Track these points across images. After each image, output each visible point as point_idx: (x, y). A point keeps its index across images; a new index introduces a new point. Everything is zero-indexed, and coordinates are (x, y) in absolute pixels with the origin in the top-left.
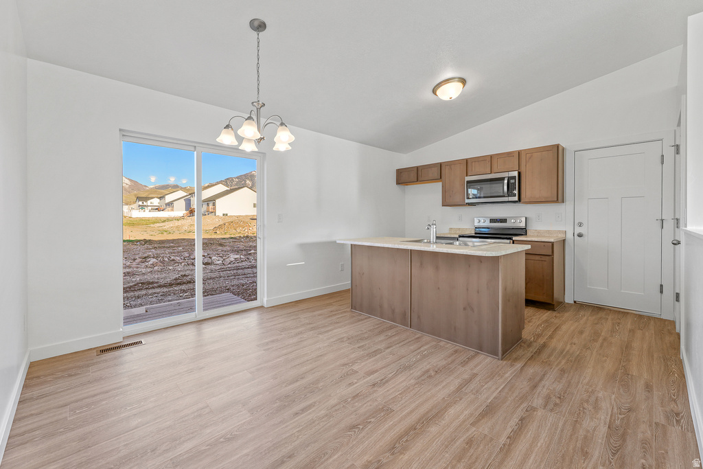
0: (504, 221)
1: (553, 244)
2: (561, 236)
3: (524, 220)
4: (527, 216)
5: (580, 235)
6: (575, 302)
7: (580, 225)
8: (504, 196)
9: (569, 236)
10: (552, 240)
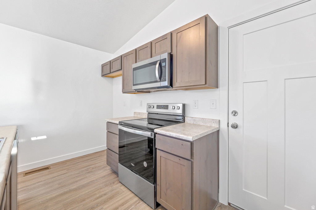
0: (166, 107)
1: (192, 143)
2: (215, 126)
3: (181, 106)
4: (184, 103)
5: (235, 127)
6: (229, 204)
7: (235, 113)
8: (156, 82)
9: (223, 126)
10: (190, 138)
